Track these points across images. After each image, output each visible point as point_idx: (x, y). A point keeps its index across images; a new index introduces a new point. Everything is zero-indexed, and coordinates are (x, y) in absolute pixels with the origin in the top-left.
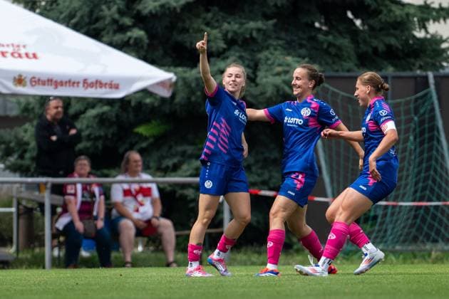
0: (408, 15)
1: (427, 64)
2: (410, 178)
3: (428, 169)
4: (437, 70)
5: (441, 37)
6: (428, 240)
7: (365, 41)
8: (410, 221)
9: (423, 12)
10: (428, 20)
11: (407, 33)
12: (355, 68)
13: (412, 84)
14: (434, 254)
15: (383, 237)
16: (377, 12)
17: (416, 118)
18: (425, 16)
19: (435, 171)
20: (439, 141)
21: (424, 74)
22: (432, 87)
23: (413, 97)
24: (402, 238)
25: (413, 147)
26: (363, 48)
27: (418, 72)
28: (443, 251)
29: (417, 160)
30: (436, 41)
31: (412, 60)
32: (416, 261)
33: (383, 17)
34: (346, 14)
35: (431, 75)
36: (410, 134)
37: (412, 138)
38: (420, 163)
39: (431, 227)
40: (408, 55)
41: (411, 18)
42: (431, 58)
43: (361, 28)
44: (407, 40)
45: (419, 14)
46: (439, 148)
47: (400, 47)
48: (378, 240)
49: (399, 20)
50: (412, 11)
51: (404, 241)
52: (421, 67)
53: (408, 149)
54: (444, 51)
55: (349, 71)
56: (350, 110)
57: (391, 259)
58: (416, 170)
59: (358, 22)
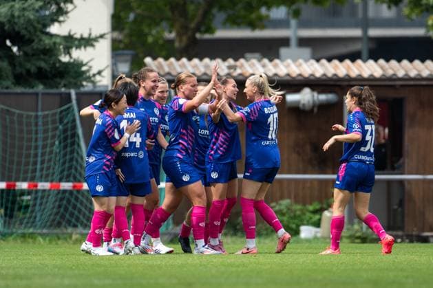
0: (55, 43)
1: (70, 83)
2: (56, 175)
3: (70, 168)
4: (79, 88)
5: (82, 62)
6: (69, 225)
7: (21, 65)
8: (55, 210)
9: (67, 42)
10: (71, 47)
11: (53, 58)
12: (13, 86)
13: (57, 99)
14: (74, 237)
15: (33, 222)
16: (31, 41)
17: (61, 127)
18: (69, 44)
19: (76, 169)
20: (79, 145)
21: (67, 91)
22: (74, 102)
23: (59, 110)
24: (48, 224)
25: (58, 151)
26: (19, 70)
27: (63, 90)
28: (82, 234)
29: (61, 161)
30: (78, 65)
31: (58, 80)
32: (60, 242)
33: (35, 45)
34: (5, 43)
35: (73, 92)
36: (56, 139)
37: (57, 143)
38: (64, 163)
39: (72, 215)
40: (55, 76)
41: (57, 46)
42: (75, 78)
43: (17, 54)
44: (54, 64)
45: (64, 43)
46: (79, 151)
47: (48, 69)
48: (29, 225)
49: (48, 47)
50: (58, 40)
51: (51, 226)
52: (65, 86)
53: (54, 152)
54: (84, 72)
55: (7, 88)
56: (8, 120)
57: (40, 241)
58: (60, 169)
59: (15, 49)
